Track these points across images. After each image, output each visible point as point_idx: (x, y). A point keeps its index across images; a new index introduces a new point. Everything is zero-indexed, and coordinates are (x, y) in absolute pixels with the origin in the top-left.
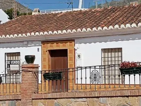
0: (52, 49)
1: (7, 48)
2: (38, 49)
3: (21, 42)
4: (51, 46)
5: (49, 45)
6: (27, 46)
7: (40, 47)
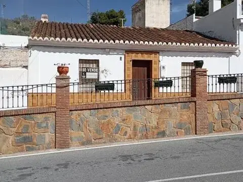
0: (136, 59)
1: (81, 53)
2: (121, 58)
3: (101, 49)
4: (135, 56)
5: (134, 55)
6: (108, 54)
7: (123, 57)
